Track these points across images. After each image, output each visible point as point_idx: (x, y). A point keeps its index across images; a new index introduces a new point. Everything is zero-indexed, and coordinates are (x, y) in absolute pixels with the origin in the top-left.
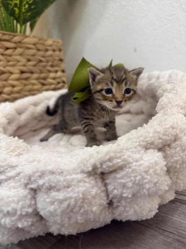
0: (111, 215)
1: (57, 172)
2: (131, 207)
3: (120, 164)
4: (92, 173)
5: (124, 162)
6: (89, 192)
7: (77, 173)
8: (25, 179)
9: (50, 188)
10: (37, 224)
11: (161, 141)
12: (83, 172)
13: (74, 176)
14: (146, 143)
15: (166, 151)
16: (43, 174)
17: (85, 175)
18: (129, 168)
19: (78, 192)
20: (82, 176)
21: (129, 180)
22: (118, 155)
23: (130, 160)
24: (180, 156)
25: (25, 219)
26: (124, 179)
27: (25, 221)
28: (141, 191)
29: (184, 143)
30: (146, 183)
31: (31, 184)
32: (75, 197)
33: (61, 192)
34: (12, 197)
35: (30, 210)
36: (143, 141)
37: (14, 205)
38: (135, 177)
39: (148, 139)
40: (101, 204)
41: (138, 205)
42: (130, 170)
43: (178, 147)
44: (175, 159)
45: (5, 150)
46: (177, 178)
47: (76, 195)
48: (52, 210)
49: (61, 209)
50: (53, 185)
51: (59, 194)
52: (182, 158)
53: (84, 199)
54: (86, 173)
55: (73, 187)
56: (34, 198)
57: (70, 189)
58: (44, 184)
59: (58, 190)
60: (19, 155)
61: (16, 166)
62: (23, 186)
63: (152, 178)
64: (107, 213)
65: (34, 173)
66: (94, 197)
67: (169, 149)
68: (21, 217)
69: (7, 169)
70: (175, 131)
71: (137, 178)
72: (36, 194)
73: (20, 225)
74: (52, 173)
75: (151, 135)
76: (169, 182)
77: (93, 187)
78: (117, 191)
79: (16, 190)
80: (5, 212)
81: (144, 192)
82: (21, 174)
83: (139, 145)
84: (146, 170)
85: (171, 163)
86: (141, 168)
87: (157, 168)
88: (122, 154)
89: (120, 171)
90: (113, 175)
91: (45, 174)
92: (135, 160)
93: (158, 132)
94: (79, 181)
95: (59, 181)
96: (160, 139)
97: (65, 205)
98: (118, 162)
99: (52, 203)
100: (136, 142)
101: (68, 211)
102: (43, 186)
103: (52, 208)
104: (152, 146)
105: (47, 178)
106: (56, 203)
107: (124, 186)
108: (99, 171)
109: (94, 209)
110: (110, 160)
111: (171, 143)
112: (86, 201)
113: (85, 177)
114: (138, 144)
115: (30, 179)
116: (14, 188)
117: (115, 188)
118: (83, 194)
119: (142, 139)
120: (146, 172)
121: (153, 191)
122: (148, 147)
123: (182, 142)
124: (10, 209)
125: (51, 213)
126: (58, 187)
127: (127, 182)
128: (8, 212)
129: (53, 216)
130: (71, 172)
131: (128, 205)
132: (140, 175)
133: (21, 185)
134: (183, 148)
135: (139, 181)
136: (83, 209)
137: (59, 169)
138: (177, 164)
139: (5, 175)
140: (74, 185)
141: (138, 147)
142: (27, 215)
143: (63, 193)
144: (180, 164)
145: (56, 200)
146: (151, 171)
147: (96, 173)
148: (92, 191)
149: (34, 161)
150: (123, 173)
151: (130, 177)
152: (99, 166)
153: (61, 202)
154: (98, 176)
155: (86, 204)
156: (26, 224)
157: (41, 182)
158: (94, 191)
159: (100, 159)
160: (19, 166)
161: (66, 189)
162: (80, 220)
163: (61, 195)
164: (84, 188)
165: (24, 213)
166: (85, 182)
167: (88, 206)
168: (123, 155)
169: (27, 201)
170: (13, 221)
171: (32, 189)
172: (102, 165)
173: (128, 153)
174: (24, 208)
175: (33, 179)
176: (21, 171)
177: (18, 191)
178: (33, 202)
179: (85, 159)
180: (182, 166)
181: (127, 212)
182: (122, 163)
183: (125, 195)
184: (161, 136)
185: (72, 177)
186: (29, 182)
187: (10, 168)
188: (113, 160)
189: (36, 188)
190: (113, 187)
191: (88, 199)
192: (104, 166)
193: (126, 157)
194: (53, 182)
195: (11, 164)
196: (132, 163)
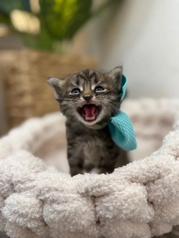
0: (98, 231)
1: (59, 190)
2: (114, 228)
3: (106, 191)
4: (85, 195)
5: (110, 190)
6: (81, 209)
7: (74, 193)
8: (37, 191)
9: (53, 201)
10: (42, 228)
11: (144, 177)
12: (78, 193)
13: (71, 195)
14: (132, 177)
15: (150, 186)
16: (50, 190)
17: (80, 196)
18: (113, 195)
19: (72, 208)
20: (77, 196)
21: (111, 204)
22: (106, 184)
23: (115, 189)
24: (161, 191)
25: (33, 222)
26: (108, 204)
27: (33, 223)
28: (120, 215)
29: (165, 181)
30: (124, 209)
31: (41, 196)
32: (69, 210)
33: (60, 205)
34: (27, 203)
35: (38, 216)
36: (129, 175)
37: (27, 209)
38: (116, 203)
39: (134, 174)
40: (89, 220)
41: (120, 227)
42: (113, 197)
43: (160, 184)
44: (157, 193)
45: (27, 167)
46: (162, 211)
47: (70, 209)
48: (52, 217)
49: (59, 218)
50: (55, 199)
51: (58, 207)
52: (163, 194)
53: (76, 213)
54: (81, 194)
55: (69, 203)
56: (42, 207)
57: (67, 204)
58: (50, 197)
59: (58, 204)
60: (37, 172)
61: (34, 180)
62: (35, 196)
63: (130, 206)
64: (95, 229)
65: (44, 188)
66: (84, 213)
67: (153, 185)
68: (31, 219)
69: (26, 181)
70: (158, 170)
71: (117, 204)
72: (44, 204)
73: (29, 226)
74: (56, 190)
75: (136, 171)
76: (153, 213)
77: (84, 205)
78: (102, 212)
79: (31, 199)
80: (20, 213)
81: (122, 216)
82: (36, 187)
83: (126, 178)
84: (125, 198)
85: (154, 196)
86: (122, 196)
87: (135, 198)
88: (109, 183)
89: (106, 197)
90: (101, 199)
91: (51, 190)
92: (119, 189)
93: (143, 170)
94: (74, 200)
95: (59, 197)
96: (144, 175)
97: (62, 215)
98: (105, 189)
99: (53, 213)
100: (124, 175)
101: (63, 220)
102: (48, 198)
103: (52, 216)
104: (137, 180)
105: (51, 193)
106: (55, 213)
107: (107, 209)
108: (91, 194)
109: (83, 222)
110: (99, 186)
111: (154, 180)
112: (77, 215)
113: (80, 197)
114: (125, 176)
115: (40, 192)
116: (29, 197)
117: (101, 210)
118: (75, 209)
119: (129, 173)
120: (125, 200)
121: (130, 216)
122: (133, 181)
123: (164, 180)
124: (24, 212)
125: (51, 220)
126: (58, 201)
127: (110, 206)
128: (22, 214)
129: (53, 223)
130: (69, 191)
131: (111, 225)
132: (120, 202)
133: (34, 195)
134: (165, 185)
135: (119, 206)
136: (74, 221)
137: (61, 188)
138: (158, 199)
139: (24, 185)
140: (70, 202)
141: (123, 180)
142: (35, 219)
143: (62, 206)
144: (161, 199)
145: (56, 211)
146: (129, 200)
147: (88, 196)
148: (83, 209)
149: (47, 178)
150: (107, 198)
151: (112, 202)
152: (90, 190)
153: (59, 212)
154: (90, 198)
155: (77, 217)
156: (33, 226)
157: (47, 196)
158: (84, 209)
159: (92, 184)
160: (36, 181)
161: (64, 203)
162: (72, 229)
163: (59, 208)
164: (77, 205)
165: (33, 217)
166: (79, 200)
167: (78, 220)
168: (110, 185)
169: (37, 209)
170: (24, 222)
171: (41, 200)
172: (92, 189)
173: (114, 183)
174: (33, 213)
175: (42, 192)
176: (36, 185)
177: (31, 200)
178: (41, 210)
179: (81, 183)
180: (163, 201)
181: (111, 231)
182: (108, 190)
183: (107, 216)
184: (145, 173)
185: (69, 195)
186: (40, 194)
187: (29, 180)
188: (101, 187)
189: (44, 199)
190: (99, 209)
191: (79, 214)
192: (94, 191)
193: (111, 186)
194: (55, 197)
195: (29, 178)
196: (116, 192)
